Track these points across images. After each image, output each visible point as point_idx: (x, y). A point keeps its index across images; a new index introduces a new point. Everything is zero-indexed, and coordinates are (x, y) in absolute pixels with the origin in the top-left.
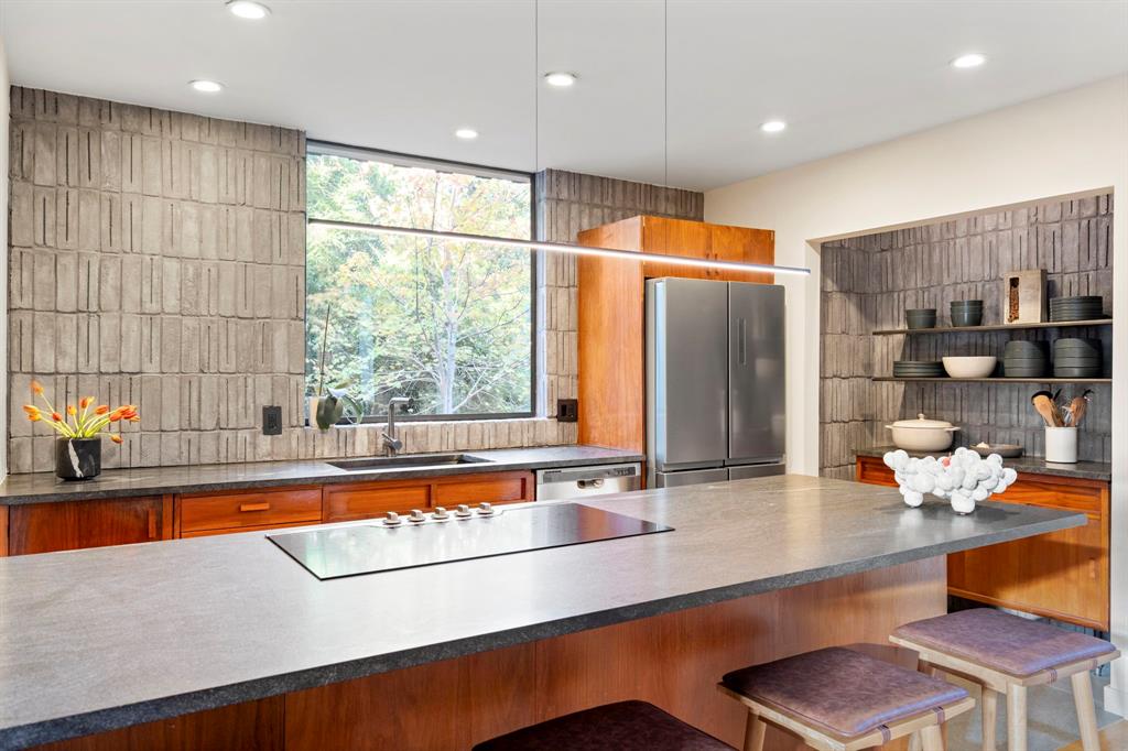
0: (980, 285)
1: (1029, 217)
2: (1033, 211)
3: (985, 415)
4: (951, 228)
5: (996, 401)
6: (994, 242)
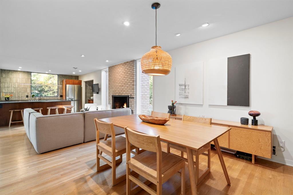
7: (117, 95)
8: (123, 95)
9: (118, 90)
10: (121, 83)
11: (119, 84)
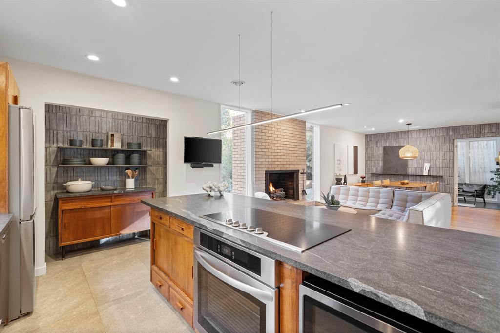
0: (94, 134)
1: (112, 116)
2: (114, 115)
3: (96, 177)
4: (81, 112)
5: (101, 173)
6: (100, 120)
7: (279, 169)
8: (290, 169)
9: (280, 160)
10: (285, 149)
11: (282, 151)
